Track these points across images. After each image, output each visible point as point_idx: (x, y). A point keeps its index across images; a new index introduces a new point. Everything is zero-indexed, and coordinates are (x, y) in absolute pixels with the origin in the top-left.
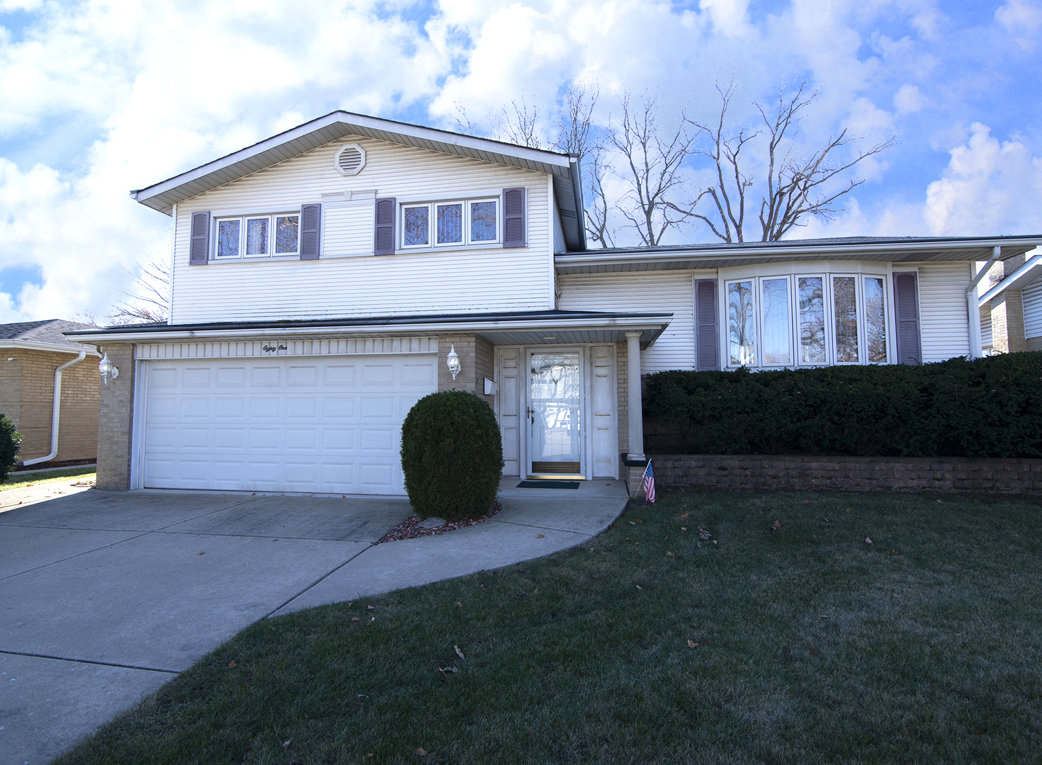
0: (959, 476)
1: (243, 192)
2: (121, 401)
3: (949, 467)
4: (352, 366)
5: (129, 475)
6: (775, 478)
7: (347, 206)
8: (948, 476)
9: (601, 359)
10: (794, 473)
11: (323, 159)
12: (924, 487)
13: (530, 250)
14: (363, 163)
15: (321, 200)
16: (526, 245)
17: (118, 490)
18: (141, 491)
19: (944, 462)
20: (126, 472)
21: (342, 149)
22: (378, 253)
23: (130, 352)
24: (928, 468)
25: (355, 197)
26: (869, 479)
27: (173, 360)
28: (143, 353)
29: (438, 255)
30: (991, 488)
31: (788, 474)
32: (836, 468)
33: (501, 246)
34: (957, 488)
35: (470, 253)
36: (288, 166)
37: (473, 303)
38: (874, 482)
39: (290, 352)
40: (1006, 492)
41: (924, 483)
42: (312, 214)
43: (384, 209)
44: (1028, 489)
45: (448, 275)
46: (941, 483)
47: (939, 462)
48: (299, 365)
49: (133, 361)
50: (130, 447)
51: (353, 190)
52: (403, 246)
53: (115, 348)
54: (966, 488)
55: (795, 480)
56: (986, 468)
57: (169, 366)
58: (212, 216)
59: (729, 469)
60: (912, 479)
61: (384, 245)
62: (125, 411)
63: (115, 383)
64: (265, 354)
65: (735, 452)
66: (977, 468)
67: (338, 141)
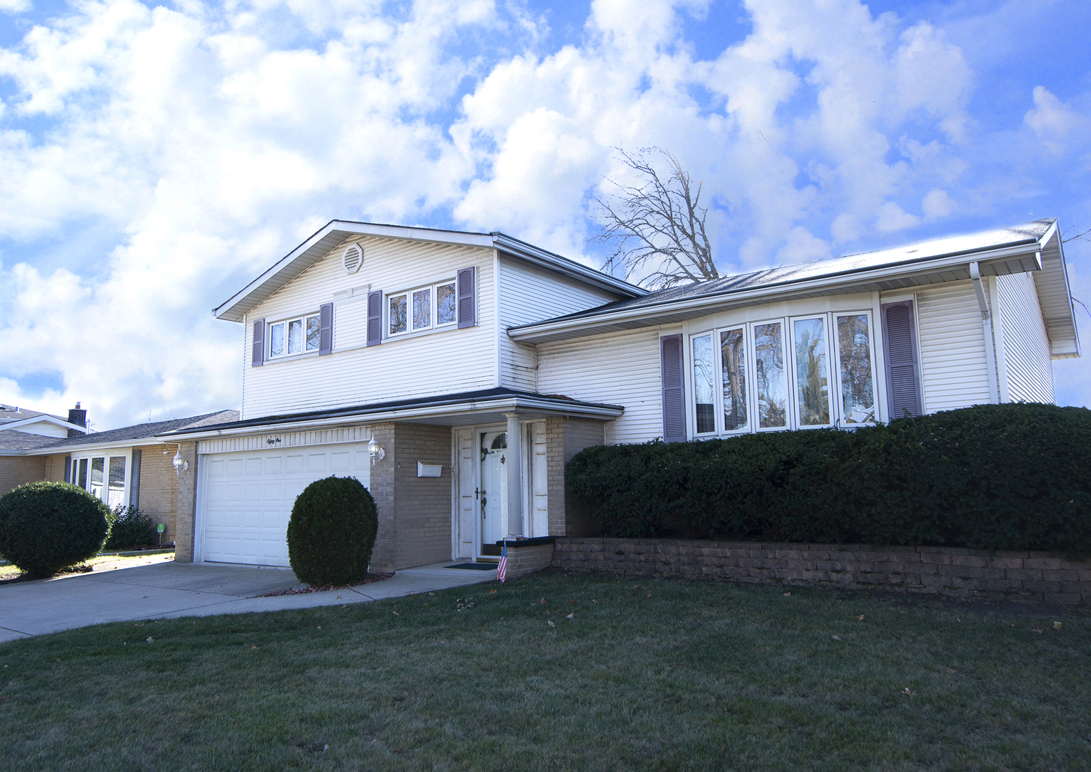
0: (863, 568)
1: (286, 298)
2: (189, 489)
3: (849, 556)
4: (324, 454)
5: (193, 550)
6: (666, 564)
7: (349, 303)
8: (849, 568)
9: (540, 436)
10: (686, 559)
11: (336, 260)
12: (820, 581)
13: (480, 328)
14: (360, 261)
15: (333, 298)
16: (476, 324)
17: (186, 562)
18: (201, 564)
19: (845, 550)
20: (190, 547)
21: (347, 250)
22: (370, 343)
23: (194, 448)
24: (827, 556)
25: (356, 293)
26: (760, 569)
27: (222, 453)
28: (203, 449)
29: (411, 341)
30: (898, 585)
31: (679, 560)
32: (728, 555)
33: (456, 327)
34: (858, 583)
35: (436, 336)
36: (313, 271)
37: (438, 385)
38: (765, 572)
39: (282, 444)
40: (917, 591)
41: (821, 575)
42: (327, 312)
43: (374, 301)
44: (945, 587)
45: (420, 360)
46: (840, 576)
47: (840, 550)
48: (293, 455)
49: (196, 456)
50: (193, 527)
51: (353, 287)
52: (390, 335)
53: (187, 445)
54: (871, 584)
55: (685, 567)
56: (895, 559)
57: (219, 458)
58: (266, 322)
59: (626, 553)
60: (807, 570)
61: (374, 336)
62: (191, 496)
63: (186, 474)
64: (269, 446)
65: (631, 536)
66: (885, 558)
67: (344, 243)
